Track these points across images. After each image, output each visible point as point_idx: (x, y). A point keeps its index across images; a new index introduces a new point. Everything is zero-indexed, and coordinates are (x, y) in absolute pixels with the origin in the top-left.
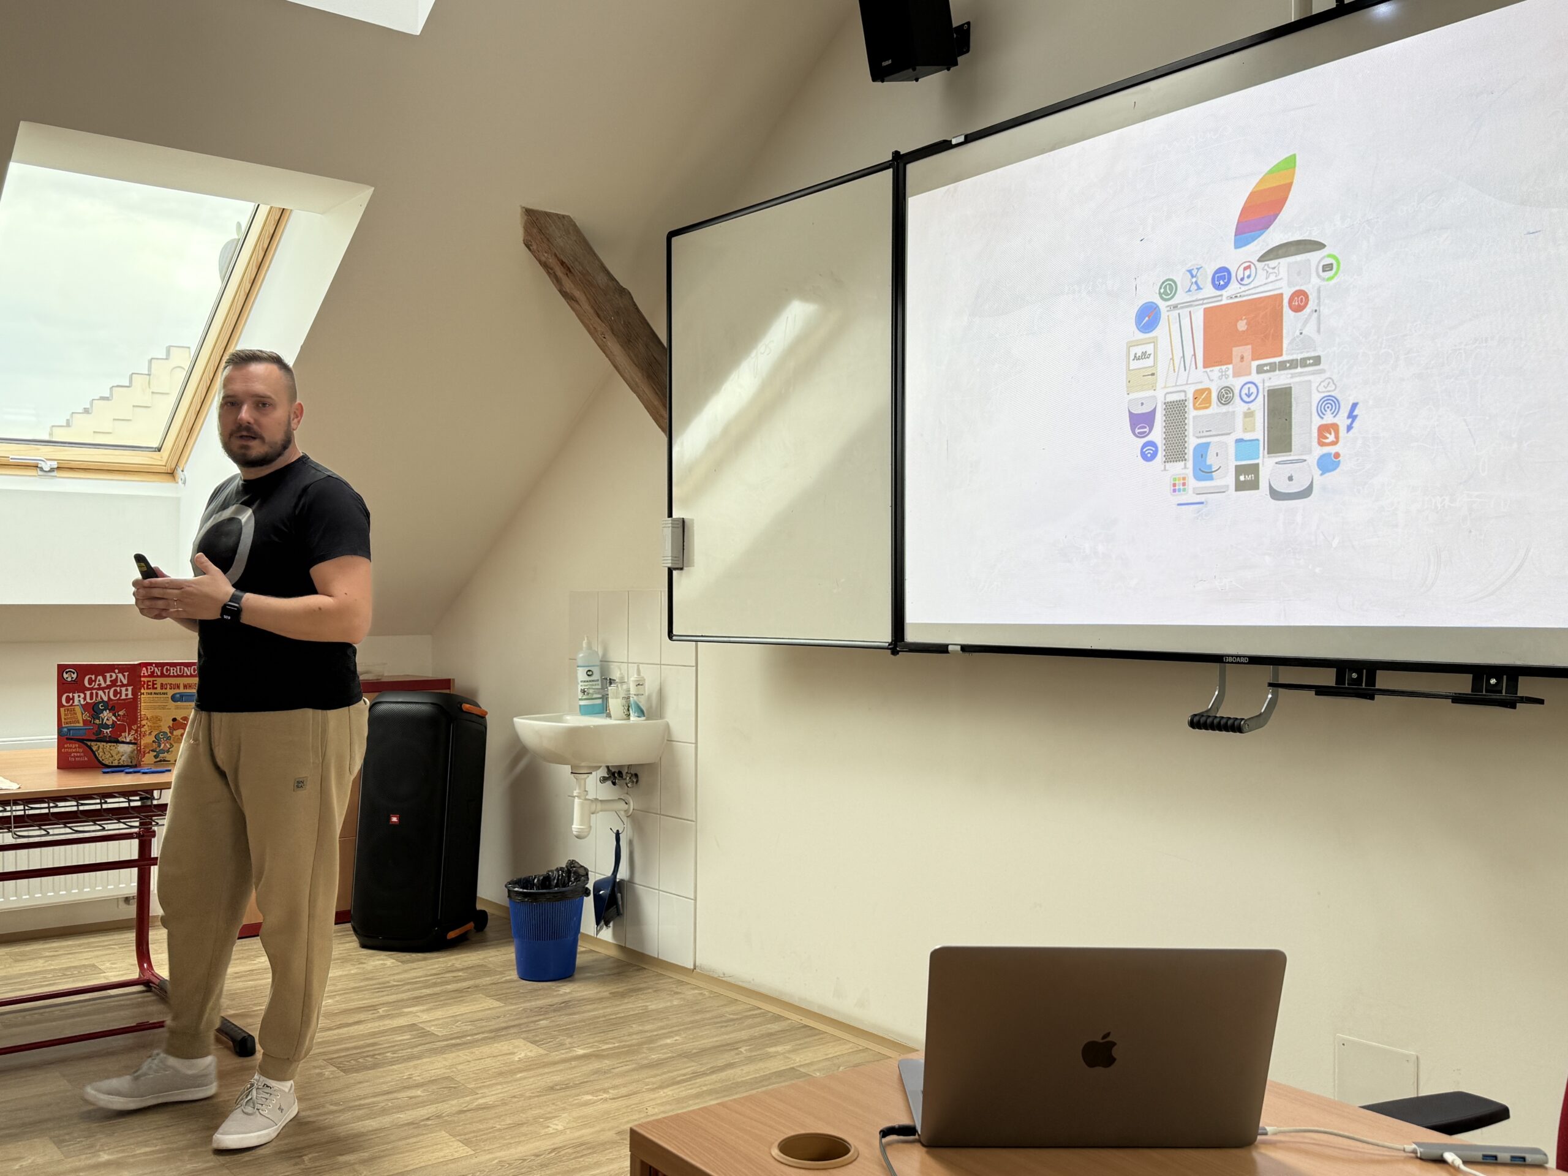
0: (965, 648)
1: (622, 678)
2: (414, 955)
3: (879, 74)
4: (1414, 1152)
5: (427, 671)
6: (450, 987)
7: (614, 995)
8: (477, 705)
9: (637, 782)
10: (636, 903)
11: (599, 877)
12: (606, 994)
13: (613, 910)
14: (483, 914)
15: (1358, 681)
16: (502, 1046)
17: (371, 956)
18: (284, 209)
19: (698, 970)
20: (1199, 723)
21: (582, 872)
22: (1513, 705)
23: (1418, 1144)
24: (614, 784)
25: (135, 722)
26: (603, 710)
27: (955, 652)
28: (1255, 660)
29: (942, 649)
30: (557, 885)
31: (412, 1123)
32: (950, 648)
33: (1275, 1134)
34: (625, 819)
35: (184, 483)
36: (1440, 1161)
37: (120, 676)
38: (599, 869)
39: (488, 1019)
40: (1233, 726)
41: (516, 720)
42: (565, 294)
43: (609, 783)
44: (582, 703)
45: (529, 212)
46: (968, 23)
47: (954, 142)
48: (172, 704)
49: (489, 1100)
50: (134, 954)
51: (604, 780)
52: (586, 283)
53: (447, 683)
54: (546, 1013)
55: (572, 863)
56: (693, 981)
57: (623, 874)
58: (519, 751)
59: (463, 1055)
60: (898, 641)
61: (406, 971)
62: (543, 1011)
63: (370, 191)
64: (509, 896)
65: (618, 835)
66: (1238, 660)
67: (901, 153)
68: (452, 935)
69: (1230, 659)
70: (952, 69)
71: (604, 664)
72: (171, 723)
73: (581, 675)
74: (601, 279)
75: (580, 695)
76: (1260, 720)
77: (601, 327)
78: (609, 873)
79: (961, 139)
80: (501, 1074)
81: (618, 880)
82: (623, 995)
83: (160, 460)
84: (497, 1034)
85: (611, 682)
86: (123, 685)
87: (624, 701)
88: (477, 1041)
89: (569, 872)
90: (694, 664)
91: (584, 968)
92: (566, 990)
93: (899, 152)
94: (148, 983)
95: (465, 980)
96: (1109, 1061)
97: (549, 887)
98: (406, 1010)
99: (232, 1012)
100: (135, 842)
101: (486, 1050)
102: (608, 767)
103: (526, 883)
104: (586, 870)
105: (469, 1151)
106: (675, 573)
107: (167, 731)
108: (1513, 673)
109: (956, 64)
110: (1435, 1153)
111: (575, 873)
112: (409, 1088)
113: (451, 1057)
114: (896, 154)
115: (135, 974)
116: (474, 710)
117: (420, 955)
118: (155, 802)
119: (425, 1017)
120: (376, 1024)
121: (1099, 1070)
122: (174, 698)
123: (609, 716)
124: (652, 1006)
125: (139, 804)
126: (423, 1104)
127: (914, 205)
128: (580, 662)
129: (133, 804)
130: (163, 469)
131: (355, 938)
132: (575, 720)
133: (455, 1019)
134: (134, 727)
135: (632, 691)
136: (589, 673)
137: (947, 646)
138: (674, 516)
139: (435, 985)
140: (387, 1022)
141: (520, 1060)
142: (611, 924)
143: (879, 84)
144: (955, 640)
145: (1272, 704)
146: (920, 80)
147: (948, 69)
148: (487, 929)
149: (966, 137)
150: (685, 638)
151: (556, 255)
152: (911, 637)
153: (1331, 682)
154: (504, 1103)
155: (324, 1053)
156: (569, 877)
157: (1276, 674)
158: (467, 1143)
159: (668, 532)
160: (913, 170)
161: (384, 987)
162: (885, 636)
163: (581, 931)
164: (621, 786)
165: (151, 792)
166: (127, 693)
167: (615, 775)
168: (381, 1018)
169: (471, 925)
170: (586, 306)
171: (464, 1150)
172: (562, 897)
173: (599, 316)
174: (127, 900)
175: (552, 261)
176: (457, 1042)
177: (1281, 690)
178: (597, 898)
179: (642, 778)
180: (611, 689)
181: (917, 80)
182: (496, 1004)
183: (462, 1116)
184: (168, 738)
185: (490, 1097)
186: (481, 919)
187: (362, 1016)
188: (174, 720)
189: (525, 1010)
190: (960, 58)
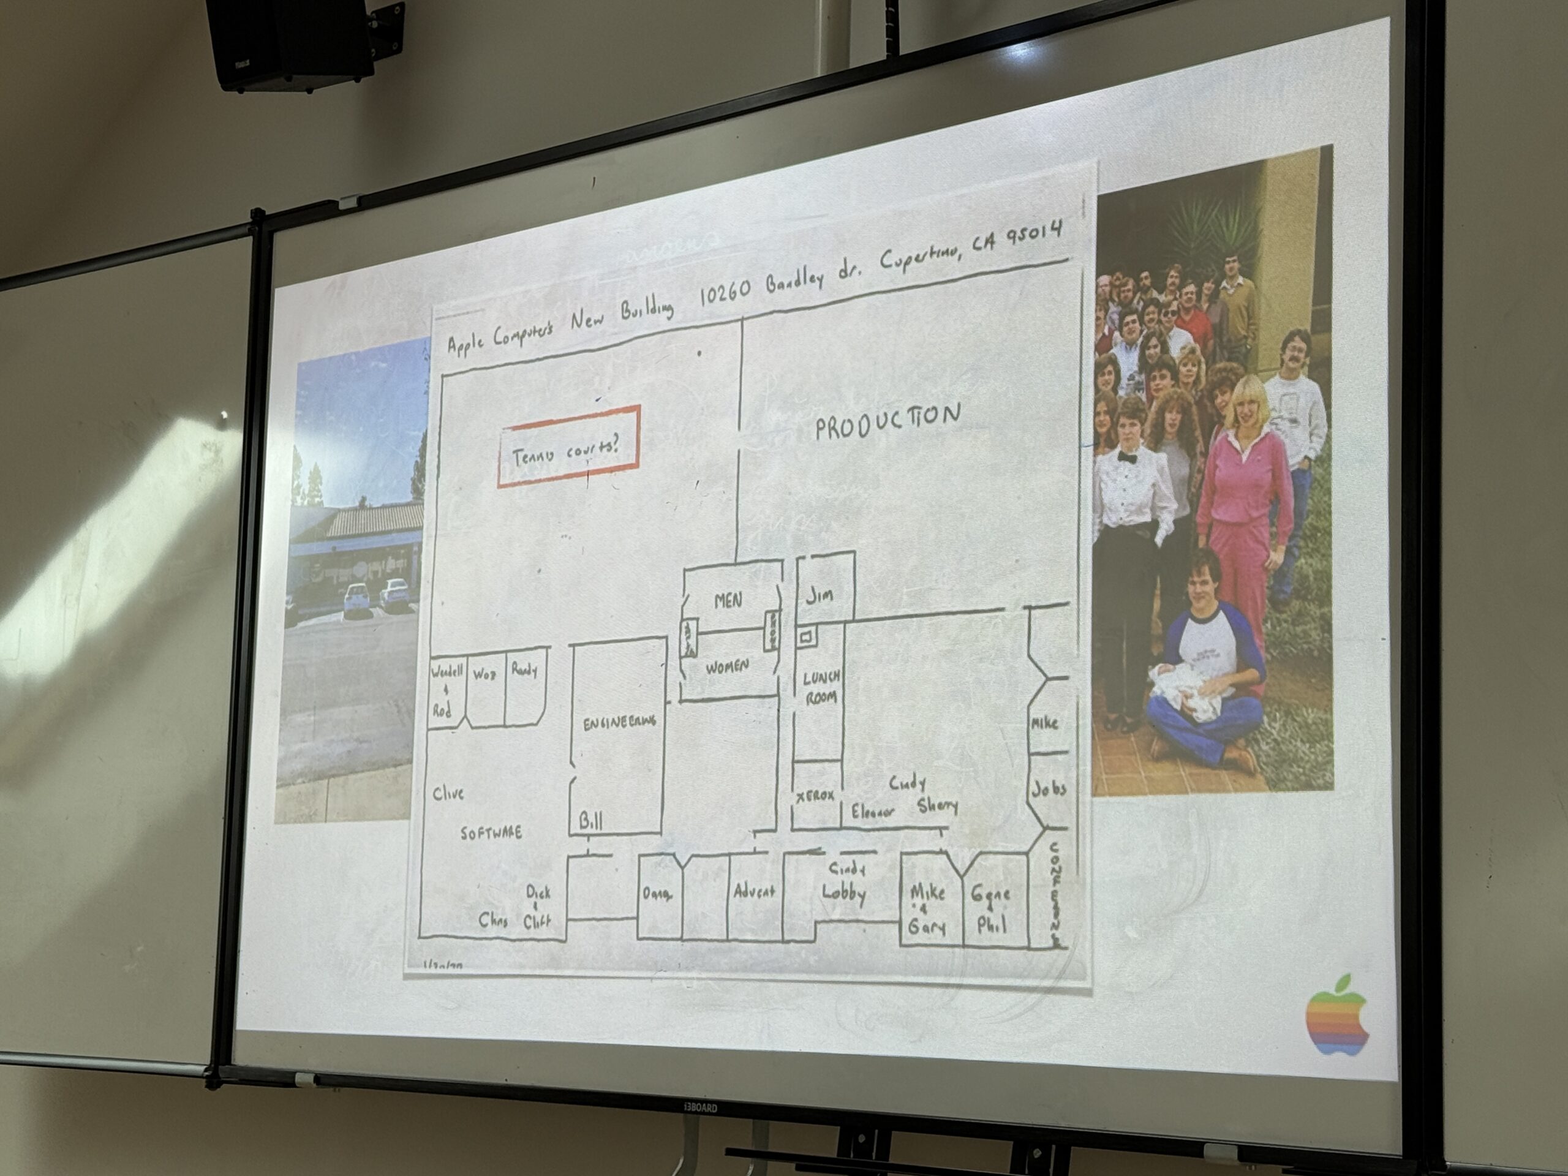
3: (233, 79)
27: (305, 1086)
29: (288, 1078)
32: (298, 1078)
46: (402, 5)
47: (342, 206)
60: (222, 1064)
66: (706, 1106)
67: (267, 213)
69: (694, 1107)
70: (362, 80)
79: (354, 203)
93: (264, 212)
108: (1065, 1139)
109: (371, 72)
114: (258, 214)
137: (293, 1074)
143: (233, 94)
144: (306, 1064)
146: (314, 91)
147: (358, 80)
149: (360, 199)
152: (242, 1056)
157: (762, 1136)
160: (285, 242)
181: (310, 91)
190: (377, 65)
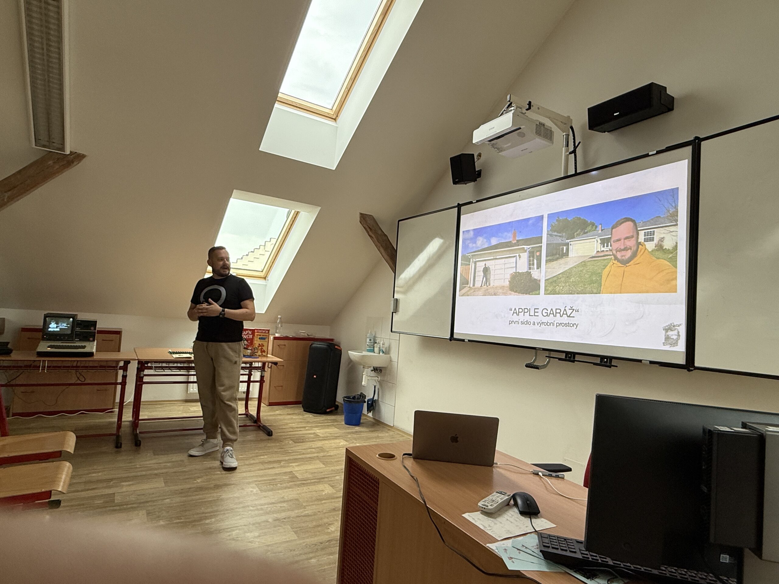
0: (469, 341)
1: (379, 342)
2: (318, 415)
3: (455, 183)
4: (532, 472)
5: (328, 337)
6: (325, 424)
7: (370, 431)
8: (340, 347)
9: (381, 372)
10: (379, 405)
11: (369, 398)
12: (368, 431)
13: (372, 408)
14: (338, 406)
15: (570, 357)
16: (337, 441)
17: (306, 414)
18: (298, 212)
19: (394, 427)
20: (528, 366)
21: (364, 396)
22: (610, 367)
23: (534, 470)
24: (375, 372)
25: (252, 344)
26: (373, 351)
27: (466, 341)
28: (544, 349)
29: (463, 340)
30: (357, 399)
31: (310, 458)
32: (465, 340)
33: (500, 465)
34: (377, 382)
35: (268, 281)
36: (538, 474)
37: (250, 332)
38: (369, 395)
39: (334, 433)
40: (537, 367)
41: (349, 352)
42: (370, 236)
43: (373, 371)
44: (368, 348)
45: (361, 214)
46: (481, 170)
48: (259, 340)
49: (332, 454)
50: (244, 407)
51: (372, 371)
52: (375, 233)
53: (332, 340)
54: (351, 434)
55: (362, 393)
56: (393, 430)
57: (376, 398)
58: (350, 361)
59: (327, 442)
60: (452, 338)
61: (314, 419)
62: (349, 433)
63: (320, 208)
64: (344, 401)
65: (375, 386)
66: (540, 349)
67: (460, 204)
68: (328, 410)
69: (538, 349)
71: (375, 337)
72: (258, 345)
73: (368, 340)
74: (380, 232)
75: (367, 346)
76: (544, 366)
77: (379, 245)
78: (372, 397)
79: (475, 201)
80: (336, 448)
81: (374, 399)
82: (372, 431)
83: (262, 274)
84: (336, 438)
85: (376, 343)
86: (250, 334)
87: (379, 349)
88: (330, 439)
89: (360, 396)
90: (398, 339)
91: (363, 423)
92: (357, 428)
94: (247, 415)
95: (330, 423)
96: (457, 441)
97: (355, 399)
98: (313, 429)
99: (267, 424)
100: (247, 376)
101: (333, 441)
102: (374, 367)
103: (348, 397)
104: (365, 396)
105: (324, 466)
106: (394, 314)
107: (257, 347)
108: (611, 358)
109: (476, 181)
110: (536, 472)
111: (363, 396)
112: (311, 448)
113: (323, 442)
114: (458, 204)
115: (244, 412)
116: (339, 348)
117: (319, 415)
118: (253, 366)
119: (318, 431)
120: (305, 431)
121: (454, 443)
122: (259, 338)
123: (374, 353)
124: (380, 435)
125: (249, 366)
126: (314, 453)
127: (462, 217)
128: (368, 337)
129: (247, 366)
130: (263, 277)
131: (302, 409)
132: (365, 353)
133: (326, 433)
134: (252, 346)
135: (381, 346)
136: (370, 340)
137: (464, 340)
138: (395, 298)
139: (322, 423)
140: (308, 431)
141: (342, 445)
142: (372, 412)
143: (455, 185)
144: (467, 338)
145: (548, 362)
147: (474, 182)
148: (338, 410)
149: (477, 201)
150: (395, 332)
151: (368, 226)
152: (455, 336)
153: (564, 357)
154: (335, 455)
155: (290, 437)
156: (360, 397)
157: (550, 354)
158: (324, 464)
159: (392, 302)
160: (463, 208)
161: (308, 422)
162: (448, 336)
163: (363, 412)
164: (377, 373)
165: (252, 363)
166: (251, 336)
167: (375, 369)
168: (307, 430)
169: (333, 408)
170: (375, 239)
171: (323, 466)
172: (358, 402)
173: (378, 242)
174: (244, 392)
175: (367, 227)
176: (325, 439)
177: (551, 359)
178: (368, 403)
179: (383, 371)
180: (375, 345)
181: (465, 184)
182: (337, 430)
183: (324, 457)
184: (257, 349)
185: (332, 453)
186: (337, 407)
187: (302, 429)
188: (259, 344)
189: (345, 432)
190: (477, 179)
